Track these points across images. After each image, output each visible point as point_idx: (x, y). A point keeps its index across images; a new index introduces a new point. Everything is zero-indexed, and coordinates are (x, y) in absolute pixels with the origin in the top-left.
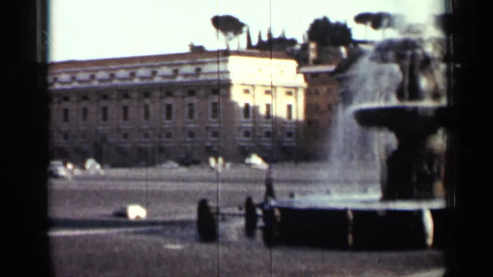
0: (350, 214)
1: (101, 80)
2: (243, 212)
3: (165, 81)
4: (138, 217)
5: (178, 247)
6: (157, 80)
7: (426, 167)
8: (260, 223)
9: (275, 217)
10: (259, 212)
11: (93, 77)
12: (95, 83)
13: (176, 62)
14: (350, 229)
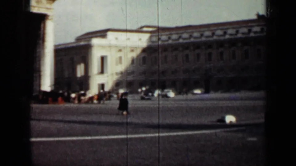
1: (207, 37)
3: (244, 36)
4: (231, 122)
5: (254, 139)
6: (239, 35)
11: (202, 35)
12: (203, 39)
13: (250, 24)
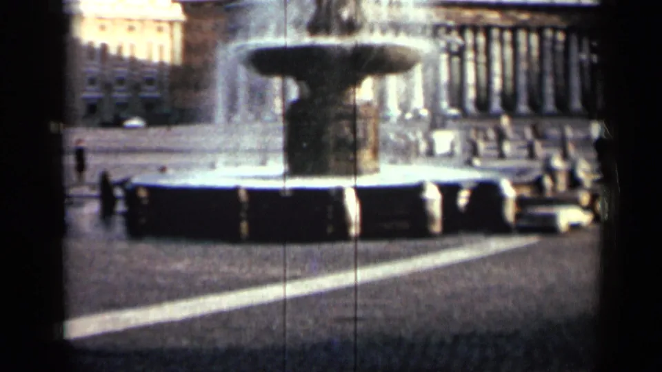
0: (243, 194)
2: (95, 193)
7: (347, 130)
8: (121, 207)
9: (139, 200)
10: (119, 192)
14: (243, 215)
